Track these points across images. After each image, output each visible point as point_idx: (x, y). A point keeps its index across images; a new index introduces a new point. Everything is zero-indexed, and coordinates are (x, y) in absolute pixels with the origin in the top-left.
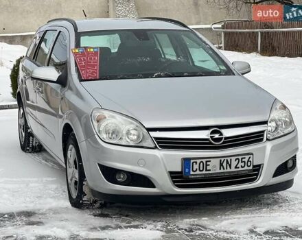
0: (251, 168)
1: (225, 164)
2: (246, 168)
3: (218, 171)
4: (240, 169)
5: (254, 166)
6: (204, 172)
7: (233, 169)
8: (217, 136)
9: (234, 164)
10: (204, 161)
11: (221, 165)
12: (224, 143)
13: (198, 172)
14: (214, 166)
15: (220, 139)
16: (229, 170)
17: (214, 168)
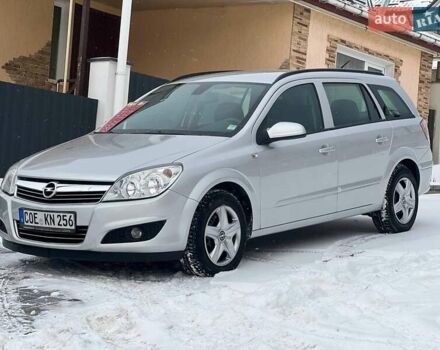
0: (73, 227)
1: (49, 219)
2: (68, 227)
3: (44, 225)
4: (63, 227)
5: (77, 227)
6: (33, 224)
7: (56, 226)
8: (49, 189)
9: (57, 220)
10: (33, 212)
11: (46, 219)
12: (53, 197)
13: (29, 224)
14: (41, 220)
15: (50, 193)
16: (52, 226)
17: (41, 222)
